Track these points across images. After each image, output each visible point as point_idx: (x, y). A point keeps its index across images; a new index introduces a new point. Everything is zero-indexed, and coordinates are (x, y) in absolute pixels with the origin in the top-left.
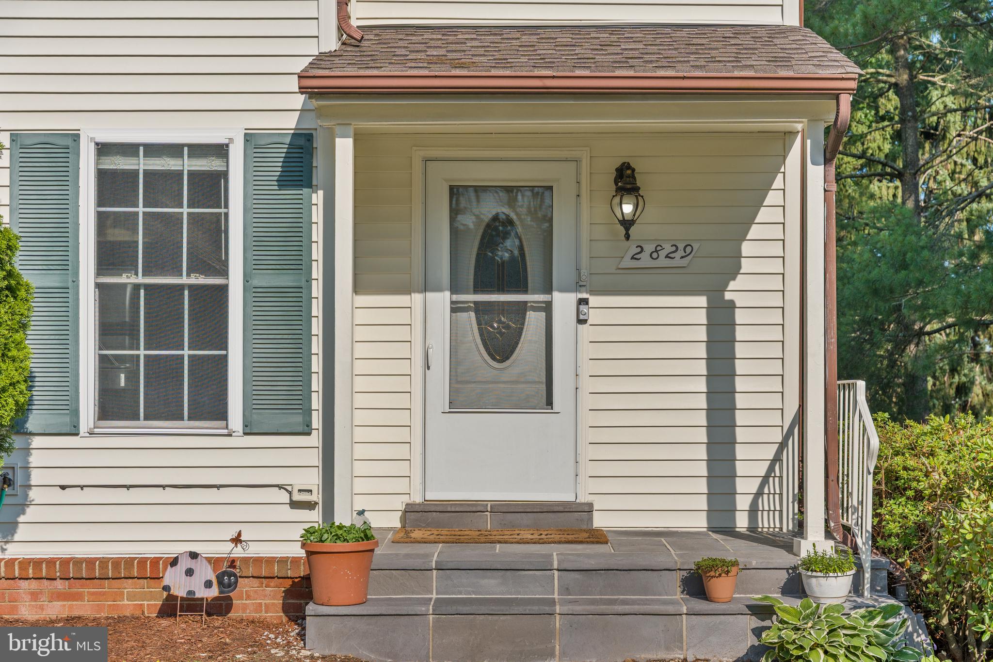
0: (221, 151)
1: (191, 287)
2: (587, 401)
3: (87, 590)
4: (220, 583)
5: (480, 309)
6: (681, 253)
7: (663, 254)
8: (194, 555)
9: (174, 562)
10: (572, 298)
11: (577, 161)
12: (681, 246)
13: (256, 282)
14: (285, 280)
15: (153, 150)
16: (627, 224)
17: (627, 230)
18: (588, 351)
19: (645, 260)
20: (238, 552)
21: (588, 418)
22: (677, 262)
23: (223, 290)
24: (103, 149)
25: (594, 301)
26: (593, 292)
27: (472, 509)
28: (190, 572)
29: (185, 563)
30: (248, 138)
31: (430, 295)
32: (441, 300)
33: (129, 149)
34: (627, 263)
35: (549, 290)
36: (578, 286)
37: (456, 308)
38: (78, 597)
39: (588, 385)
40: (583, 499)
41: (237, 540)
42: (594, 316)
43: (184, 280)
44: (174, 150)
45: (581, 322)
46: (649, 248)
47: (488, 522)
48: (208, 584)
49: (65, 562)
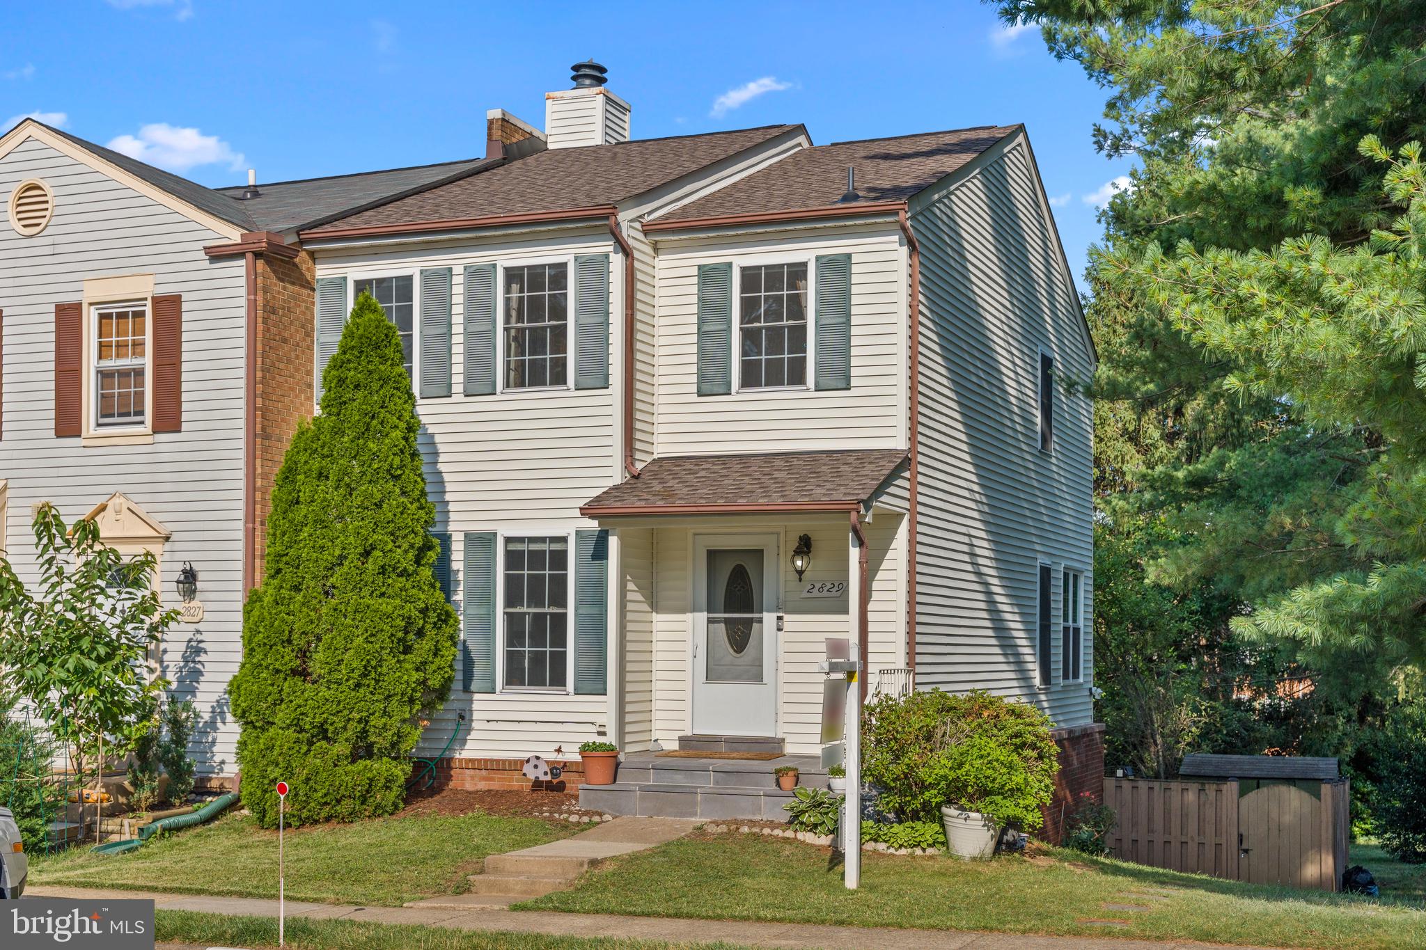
0: (564, 540)
1: (552, 614)
2: (782, 678)
3: (497, 775)
4: (552, 773)
5: (727, 621)
6: (836, 588)
7: (825, 589)
8: (538, 758)
9: (528, 761)
10: (774, 615)
11: (778, 534)
12: (836, 585)
13: (580, 611)
14: (595, 610)
15: (532, 540)
16: (800, 573)
17: (800, 575)
18: (783, 647)
19: (815, 593)
20: (560, 757)
21: (784, 688)
22: (834, 594)
23: (565, 615)
24: (508, 540)
25: (787, 617)
26: (786, 612)
27: (714, 740)
28: (536, 767)
29: (533, 762)
30: (578, 533)
31: (697, 614)
32: (703, 616)
33: (521, 540)
34: (805, 594)
35: (761, 612)
36: (778, 609)
37: (710, 621)
38: (492, 779)
39: (783, 668)
40: (780, 736)
41: (559, 750)
42: (787, 626)
43: (546, 610)
44: (542, 540)
45: (780, 629)
46: (818, 586)
47: (723, 748)
48: (546, 773)
49: (486, 760)
